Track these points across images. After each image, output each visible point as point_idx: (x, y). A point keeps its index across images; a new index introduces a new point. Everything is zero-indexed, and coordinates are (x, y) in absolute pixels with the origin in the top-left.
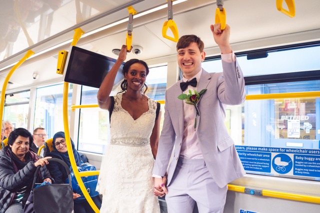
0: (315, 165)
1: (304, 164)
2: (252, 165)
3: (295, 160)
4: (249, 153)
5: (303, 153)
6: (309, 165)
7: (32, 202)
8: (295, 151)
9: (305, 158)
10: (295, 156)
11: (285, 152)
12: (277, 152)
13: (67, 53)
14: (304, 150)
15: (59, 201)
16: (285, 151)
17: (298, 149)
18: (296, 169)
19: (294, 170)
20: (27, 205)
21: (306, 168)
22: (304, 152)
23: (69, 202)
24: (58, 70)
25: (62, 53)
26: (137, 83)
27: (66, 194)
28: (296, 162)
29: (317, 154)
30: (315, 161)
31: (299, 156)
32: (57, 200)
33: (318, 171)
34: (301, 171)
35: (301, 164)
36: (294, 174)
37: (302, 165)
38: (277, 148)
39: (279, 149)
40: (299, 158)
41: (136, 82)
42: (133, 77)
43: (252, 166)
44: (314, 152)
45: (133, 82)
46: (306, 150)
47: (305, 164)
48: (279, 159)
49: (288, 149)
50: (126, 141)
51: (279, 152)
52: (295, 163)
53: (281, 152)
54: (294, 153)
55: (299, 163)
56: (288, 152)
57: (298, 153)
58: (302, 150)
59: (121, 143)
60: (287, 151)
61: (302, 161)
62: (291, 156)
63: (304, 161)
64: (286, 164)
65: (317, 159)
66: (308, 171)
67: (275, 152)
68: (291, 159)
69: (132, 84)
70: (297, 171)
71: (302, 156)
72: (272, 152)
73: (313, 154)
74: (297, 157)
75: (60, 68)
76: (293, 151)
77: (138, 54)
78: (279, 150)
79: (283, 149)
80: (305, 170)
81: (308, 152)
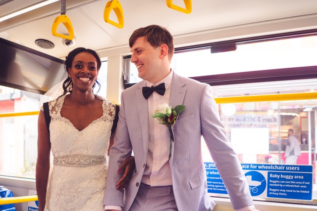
0: (294, 184)
1: (280, 183)
2: (216, 186)
3: (269, 178)
4: (212, 171)
5: (278, 170)
6: (287, 184)
8: (269, 167)
9: (282, 176)
10: (269, 173)
11: (257, 169)
12: (247, 169)
14: (281, 166)
16: (257, 167)
17: (273, 165)
18: (270, 189)
19: (268, 191)
21: (283, 188)
22: (280, 168)
26: (85, 80)
28: (271, 181)
29: (296, 171)
30: (294, 180)
31: (274, 173)
33: (297, 191)
34: (276, 192)
35: (277, 183)
36: (269, 195)
37: (278, 185)
38: (247, 165)
39: (250, 165)
40: (274, 176)
41: (83, 77)
42: (78, 71)
43: (215, 188)
44: (293, 168)
45: (78, 78)
46: (283, 166)
47: (282, 184)
49: (261, 165)
50: (70, 161)
51: (250, 169)
52: (269, 183)
53: (252, 169)
54: (268, 170)
55: (274, 182)
56: (260, 169)
57: (273, 170)
58: (278, 166)
59: (63, 162)
60: (259, 167)
61: (278, 180)
62: (265, 174)
63: (281, 179)
64: (258, 183)
65: (296, 177)
66: (286, 192)
67: (244, 169)
68: (264, 178)
69: (78, 80)
70: (272, 192)
71: (278, 174)
73: (292, 170)
74: (271, 175)
76: (266, 167)
78: (250, 167)
79: (255, 165)
80: (281, 190)
81: (285, 168)
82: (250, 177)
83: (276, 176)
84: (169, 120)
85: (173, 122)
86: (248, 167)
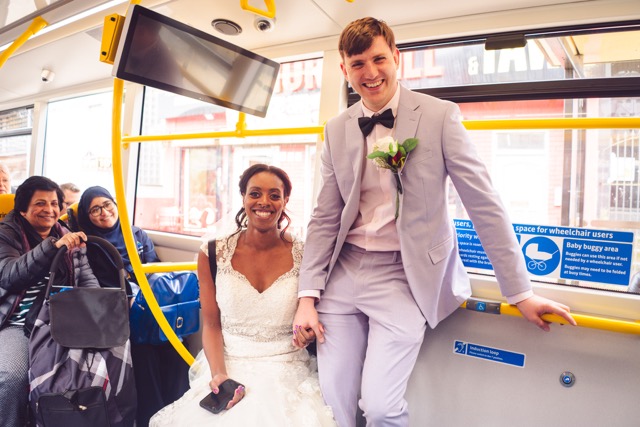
0: (603, 260)
1: (581, 257)
3: (565, 249)
5: (580, 237)
6: (592, 259)
7: (47, 322)
8: (566, 232)
9: (585, 247)
10: (565, 242)
11: (548, 233)
12: (531, 233)
13: (123, 19)
14: (584, 230)
15: (102, 320)
16: (548, 231)
17: (573, 229)
18: (566, 266)
19: (563, 269)
20: (38, 328)
21: (586, 265)
22: (583, 234)
23: (120, 322)
24: (104, 53)
25: (113, 19)
27: (114, 307)
28: (567, 253)
29: (608, 239)
30: (603, 253)
31: (572, 242)
32: (96, 319)
33: (608, 271)
34: (575, 271)
35: (577, 257)
36: (563, 275)
37: (578, 260)
38: (532, 226)
39: (536, 227)
40: (573, 246)
43: (480, 260)
44: (603, 235)
46: (588, 230)
47: (585, 258)
48: (535, 246)
49: (554, 228)
51: (536, 233)
52: (564, 256)
53: (539, 233)
54: (564, 236)
55: (572, 255)
56: (552, 235)
57: (572, 236)
58: (580, 230)
60: (551, 231)
61: (579, 252)
62: (559, 242)
63: (583, 251)
64: (547, 256)
65: (606, 249)
66: (589, 272)
67: (527, 233)
68: (556, 248)
70: (568, 270)
71: (579, 242)
72: (523, 232)
73: (601, 238)
74: (569, 245)
75: (107, 51)
76: (562, 232)
77: (267, 31)
78: (536, 230)
79: (544, 227)
80: (582, 268)
81: (591, 235)
82: (536, 246)
83: (575, 246)
84: (394, 162)
85: (400, 165)
86: (533, 230)
